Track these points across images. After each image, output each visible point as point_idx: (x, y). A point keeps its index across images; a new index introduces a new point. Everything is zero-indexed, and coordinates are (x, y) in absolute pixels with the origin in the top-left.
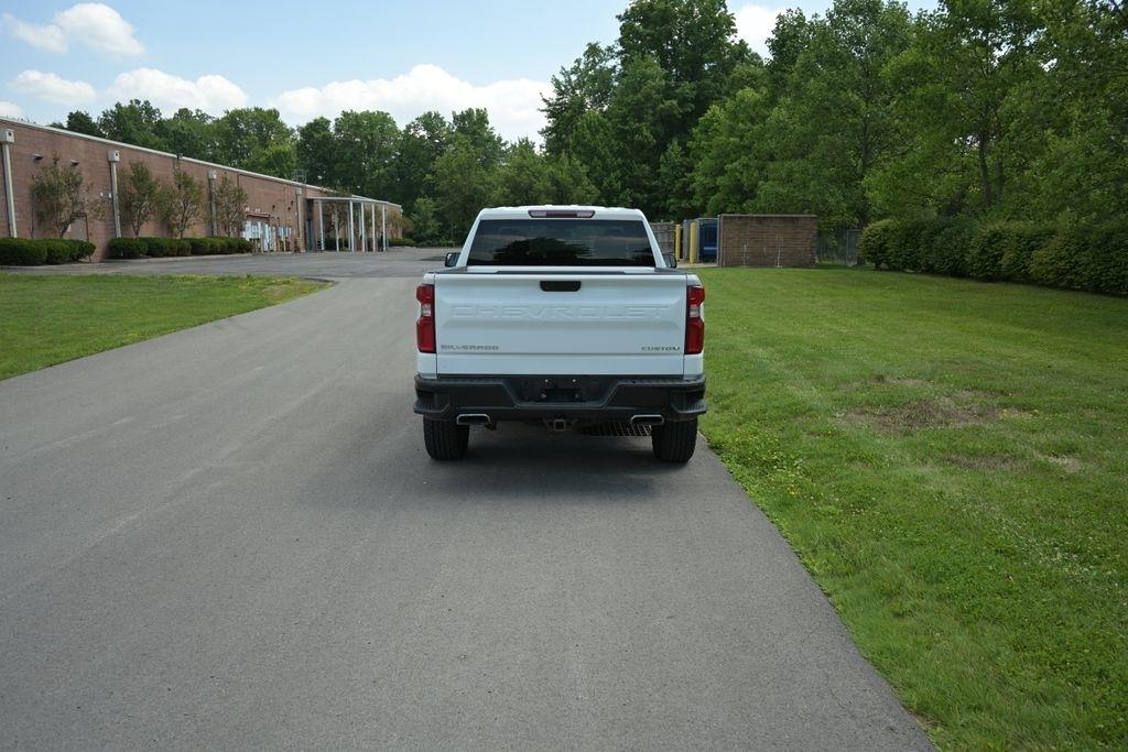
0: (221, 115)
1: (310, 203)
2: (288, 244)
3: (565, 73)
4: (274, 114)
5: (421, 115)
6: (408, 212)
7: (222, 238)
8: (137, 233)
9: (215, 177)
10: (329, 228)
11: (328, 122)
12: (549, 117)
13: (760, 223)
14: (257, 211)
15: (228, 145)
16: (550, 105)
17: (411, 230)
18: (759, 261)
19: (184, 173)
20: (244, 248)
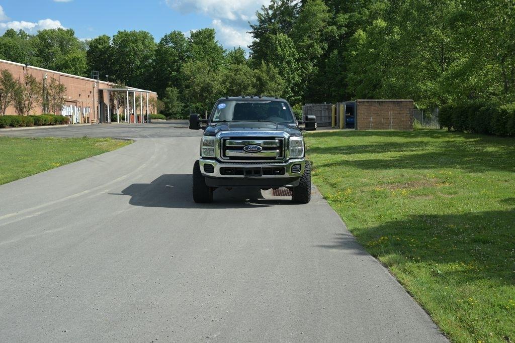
1: (101, 92)
2: (88, 118)
3: (264, 9)
4: (71, 33)
5: (168, 33)
6: (160, 97)
7: (51, 115)
8: (4, 113)
9: (46, 77)
11: (109, 38)
12: (255, 37)
14: (70, 98)
15: (41, 53)
16: (255, 29)
17: (162, 109)
19: (31, 76)
20: (63, 121)
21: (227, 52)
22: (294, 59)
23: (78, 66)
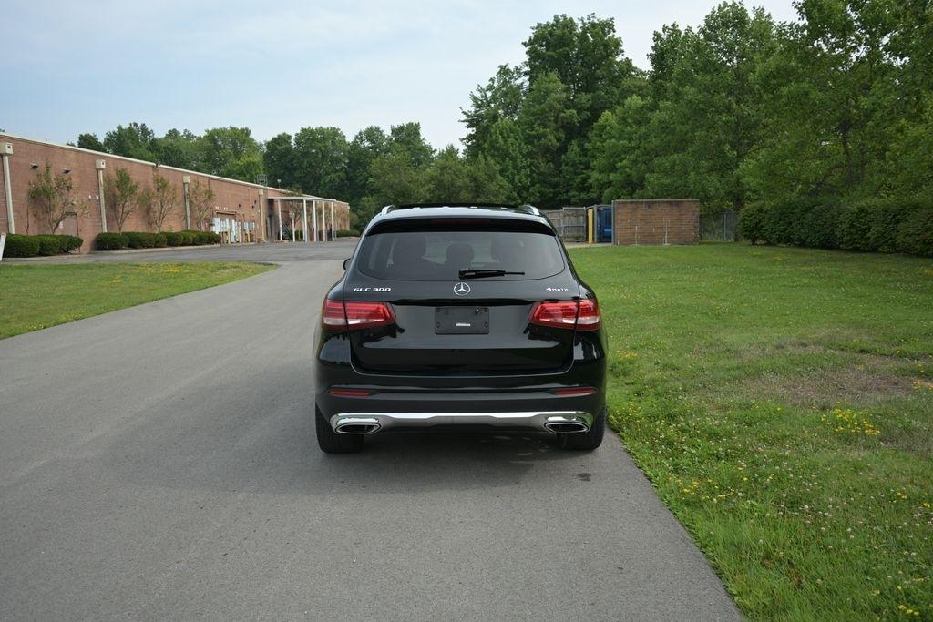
0: (202, 134)
1: (271, 202)
2: (251, 236)
3: (481, 90)
4: (246, 132)
5: (364, 129)
6: (354, 209)
7: (195, 232)
8: (120, 229)
9: (188, 181)
10: (287, 222)
11: (289, 137)
12: (469, 127)
13: (649, 207)
14: (225, 209)
15: (209, 158)
16: (469, 116)
17: (356, 223)
18: (650, 239)
19: (162, 178)
20: (213, 239)
21: (437, 153)
22: (521, 153)
23: (254, 173)
